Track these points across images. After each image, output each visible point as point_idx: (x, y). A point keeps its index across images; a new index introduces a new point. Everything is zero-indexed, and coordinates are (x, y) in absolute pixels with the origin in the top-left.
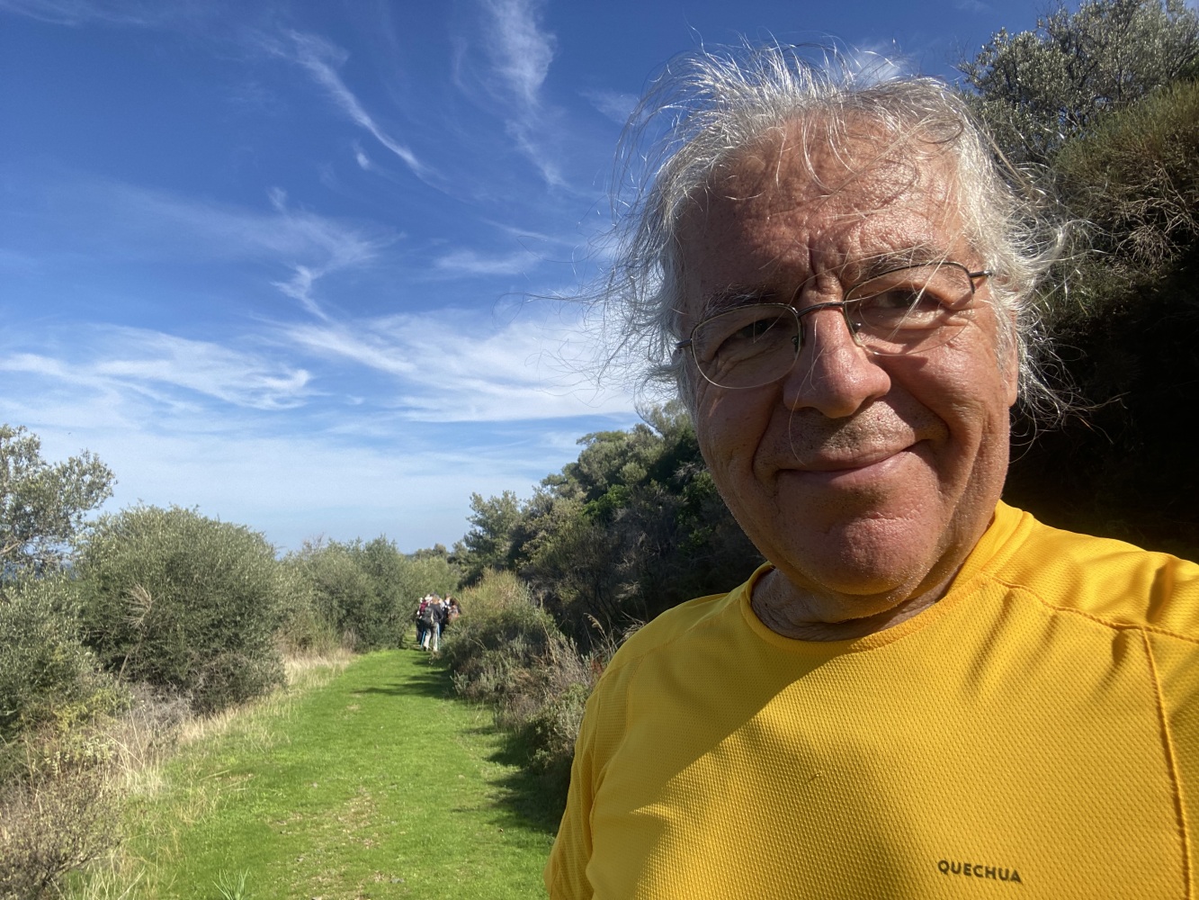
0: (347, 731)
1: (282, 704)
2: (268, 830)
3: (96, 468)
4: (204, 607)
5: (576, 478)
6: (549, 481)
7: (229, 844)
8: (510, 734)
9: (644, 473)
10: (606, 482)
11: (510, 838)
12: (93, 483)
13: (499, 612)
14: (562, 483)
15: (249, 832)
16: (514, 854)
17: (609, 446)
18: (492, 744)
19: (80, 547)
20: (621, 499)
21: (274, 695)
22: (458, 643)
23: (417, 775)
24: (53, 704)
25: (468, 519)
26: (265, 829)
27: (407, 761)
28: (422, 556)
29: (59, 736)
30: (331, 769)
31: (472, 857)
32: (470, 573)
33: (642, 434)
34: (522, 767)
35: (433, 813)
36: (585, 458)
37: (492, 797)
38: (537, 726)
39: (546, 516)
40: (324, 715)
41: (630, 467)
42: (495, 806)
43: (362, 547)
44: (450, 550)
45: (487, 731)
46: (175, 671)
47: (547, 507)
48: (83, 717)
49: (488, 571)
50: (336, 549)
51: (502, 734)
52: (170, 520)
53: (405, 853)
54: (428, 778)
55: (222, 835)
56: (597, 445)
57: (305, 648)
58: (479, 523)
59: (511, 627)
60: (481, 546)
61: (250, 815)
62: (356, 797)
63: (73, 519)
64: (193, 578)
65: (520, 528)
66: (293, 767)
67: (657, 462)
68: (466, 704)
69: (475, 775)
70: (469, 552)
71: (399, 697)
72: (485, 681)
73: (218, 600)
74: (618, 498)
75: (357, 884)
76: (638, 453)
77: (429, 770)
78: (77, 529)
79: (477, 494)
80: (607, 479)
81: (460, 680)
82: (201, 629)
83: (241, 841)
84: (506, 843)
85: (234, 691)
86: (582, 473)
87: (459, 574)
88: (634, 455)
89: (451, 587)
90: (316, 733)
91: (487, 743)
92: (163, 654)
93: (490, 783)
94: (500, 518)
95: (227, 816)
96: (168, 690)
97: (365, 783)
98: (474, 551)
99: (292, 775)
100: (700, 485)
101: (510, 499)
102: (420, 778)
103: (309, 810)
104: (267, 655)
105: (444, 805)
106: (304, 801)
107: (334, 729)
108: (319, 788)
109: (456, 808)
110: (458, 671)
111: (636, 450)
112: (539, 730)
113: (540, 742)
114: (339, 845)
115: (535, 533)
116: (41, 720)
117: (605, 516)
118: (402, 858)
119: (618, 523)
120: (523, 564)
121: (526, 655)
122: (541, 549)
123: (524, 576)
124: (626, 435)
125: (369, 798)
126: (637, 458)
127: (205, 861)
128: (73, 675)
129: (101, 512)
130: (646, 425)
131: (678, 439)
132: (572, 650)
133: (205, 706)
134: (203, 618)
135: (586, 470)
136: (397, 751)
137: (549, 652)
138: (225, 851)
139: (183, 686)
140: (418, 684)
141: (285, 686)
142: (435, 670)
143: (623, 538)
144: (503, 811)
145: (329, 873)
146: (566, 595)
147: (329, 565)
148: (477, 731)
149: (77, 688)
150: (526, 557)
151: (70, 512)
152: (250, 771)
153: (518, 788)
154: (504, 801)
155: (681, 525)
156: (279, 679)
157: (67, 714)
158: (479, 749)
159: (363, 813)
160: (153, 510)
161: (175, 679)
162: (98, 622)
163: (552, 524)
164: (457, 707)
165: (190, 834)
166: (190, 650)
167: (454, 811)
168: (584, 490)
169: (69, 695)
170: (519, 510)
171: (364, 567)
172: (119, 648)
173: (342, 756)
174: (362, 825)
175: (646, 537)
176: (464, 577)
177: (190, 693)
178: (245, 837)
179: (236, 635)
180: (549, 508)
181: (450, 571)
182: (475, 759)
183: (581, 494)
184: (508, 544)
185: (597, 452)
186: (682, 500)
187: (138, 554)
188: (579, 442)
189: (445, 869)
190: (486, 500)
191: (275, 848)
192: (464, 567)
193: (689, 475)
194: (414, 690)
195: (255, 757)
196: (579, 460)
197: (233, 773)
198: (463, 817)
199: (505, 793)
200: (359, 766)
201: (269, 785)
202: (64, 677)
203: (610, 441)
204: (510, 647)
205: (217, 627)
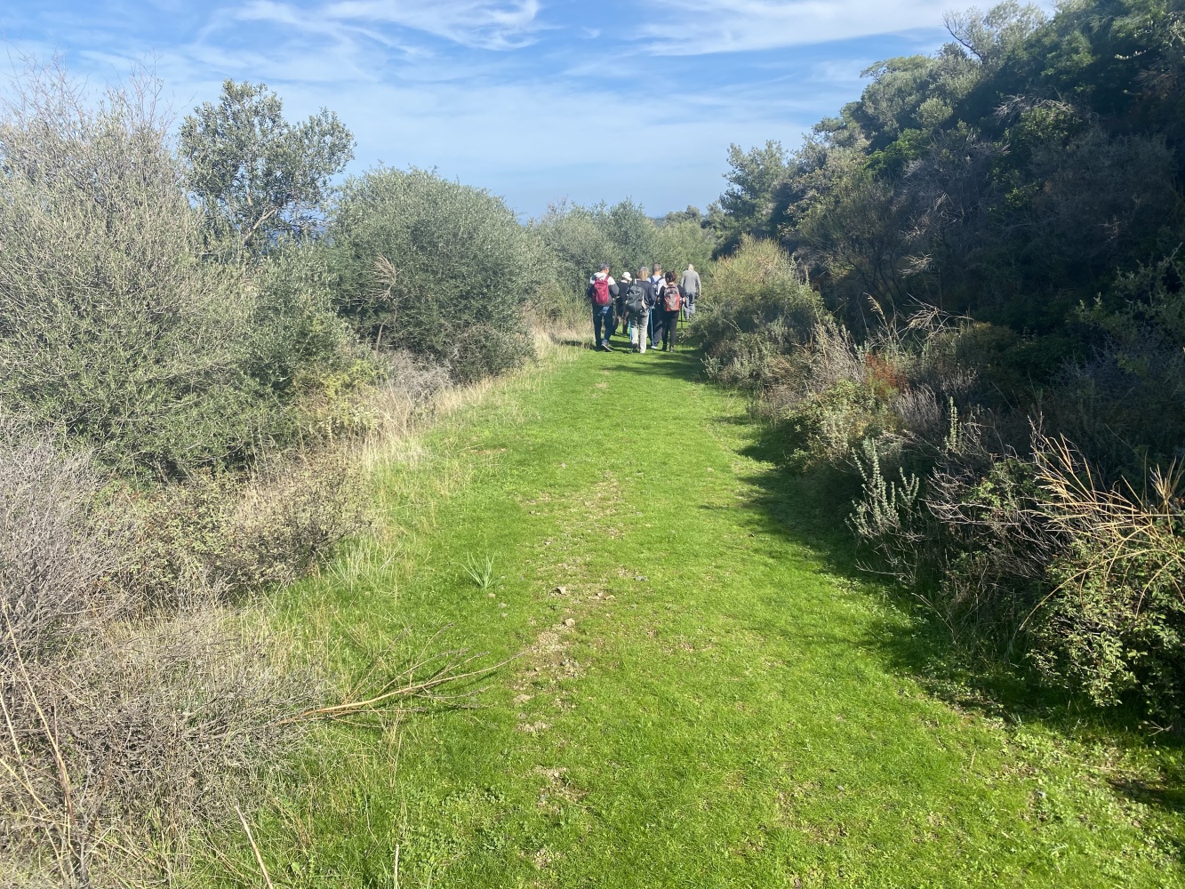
0: (595, 410)
1: (533, 378)
2: (518, 509)
3: (335, 129)
4: (452, 278)
5: (858, 122)
6: (822, 127)
7: (481, 520)
8: (766, 427)
9: (948, 111)
10: (896, 125)
11: (761, 545)
12: (334, 145)
13: (758, 288)
14: (839, 128)
15: (501, 510)
16: (766, 565)
17: (903, 77)
18: (744, 435)
19: (331, 213)
20: (915, 148)
21: (526, 368)
22: (710, 321)
23: (664, 463)
24: (319, 372)
25: (725, 176)
26: (516, 508)
27: (654, 448)
28: (674, 220)
29: (328, 403)
30: (579, 449)
31: (720, 562)
32: (726, 239)
33: (951, 57)
34: (777, 464)
35: (680, 507)
36: (871, 95)
37: (743, 495)
38: (796, 423)
39: (818, 171)
40: (573, 392)
41: (931, 104)
42: (746, 506)
43: (607, 212)
44: (704, 212)
45: (739, 421)
46: (432, 341)
47: (819, 159)
48: (348, 386)
49: (746, 238)
50: (580, 214)
51: (755, 426)
52: (410, 184)
53: (649, 549)
54: (675, 467)
55: (474, 511)
56: (888, 77)
57: (555, 319)
58: (738, 180)
59: (770, 306)
60: (738, 208)
61: (502, 492)
62: (603, 481)
63: (319, 183)
64: (437, 247)
65: (786, 187)
66: (543, 445)
67: (970, 95)
68: (717, 389)
69: (725, 469)
70: (726, 215)
71: (647, 378)
72: (739, 366)
73: (464, 269)
74: (912, 147)
75: (600, 577)
76: (944, 85)
77: (676, 459)
78: (325, 195)
79: (736, 145)
80: (898, 122)
81: (712, 363)
82: (451, 300)
83: (492, 518)
84: (756, 551)
85: (487, 362)
86: (865, 115)
87: (713, 240)
88: (937, 88)
89: (704, 255)
90: (565, 410)
91: (740, 434)
92: (419, 324)
93: (741, 479)
94: (762, 175)
95: (480, 491)
96: (427, 359)
97: (612, 467)
98: (730, 214)
99: (542, 453)
100: (1029, 126)
101: (775, 151)
102: (667, 466)
103: (557, 491)
104: (516, 328)
105: (691, 499)
106: (552, 482)
107: (582, 407)
108: (567, 469)
109: (703, 504)
110: (709, 354)
111: (941, 81)
112: (798, 428)
113: (800, 440)
114: (585, 533)
115: (803, 192)
116: (310, 386)
117: (891, 171)
118: (646, 554)
119: (909, 180)
120: (787, 232)
121: (787, 339)
122: (809, 211)
123: (788, 246)
124: (929, 61)
125: (615, 484)
126: (942, 92)
127: (458, 536)
128: (332, 345)
129: (346, 175)
130: (959, 44)
131: (1001, 63)
132: (843, 338)
133: (462, 376)
134: (451, 288)
135: (871, 111)
136: (644, 436)
137: (814, 340)
138: (478, 528)
139: (440, 356)
140: (667, 363)
141: (535, 361)
142: (685, 349)
143: (914, 198)
144: (755, 513)
145: (574, 561)
146: (838, 270)
147: (573, 232)
148: (728, 420)
149: (338, 358)
150: (791, 220)
151: (317, 176)
152: (503, 446)
153: (772, 488)
154: (756, 501)
155: (995, 183)
156: (530, 353)
157: (333, 382)
158: (730, 440)
159: (609, 500)
160: (394, 172)
161: (432, 349)
162: (355, 290)
163: (824, 181)
164: (708, 392)
165: (446, 507)
166: (442, 321)
167: (702, 507)
168: (866, 138)
169: (332, 365)
170: (785, 163)
171: (610, 234)
172: (378, 315)
173: (590, 437)
174: (608, 512)
175: (947, 198)
176: (720, 244)
177: (447, 362)
178: (496, 514)
179: (485, 307)
180: (821, 160)
181: (704, 238)
182: (726, 450)
183: (863, 142)
184: (771, 205)
185: (888, 85)
186: (1002, 148)
187: (384, 221)
188: (865, 73)
189: (690, 571)
190: (746, 152)
191: (524, 529)
192: (719, 233)
193: (1014, 113)
194: (664, 370)
195: (507, 432)
196: (863, 98)
197: (487, 446)
198: (712, 515)
199: (757, 492)
200: (606, 449)
201: (521, 463)
202: (325, 347)
203: (905, 70)
204: (768, 330)
205: (466, 299)
